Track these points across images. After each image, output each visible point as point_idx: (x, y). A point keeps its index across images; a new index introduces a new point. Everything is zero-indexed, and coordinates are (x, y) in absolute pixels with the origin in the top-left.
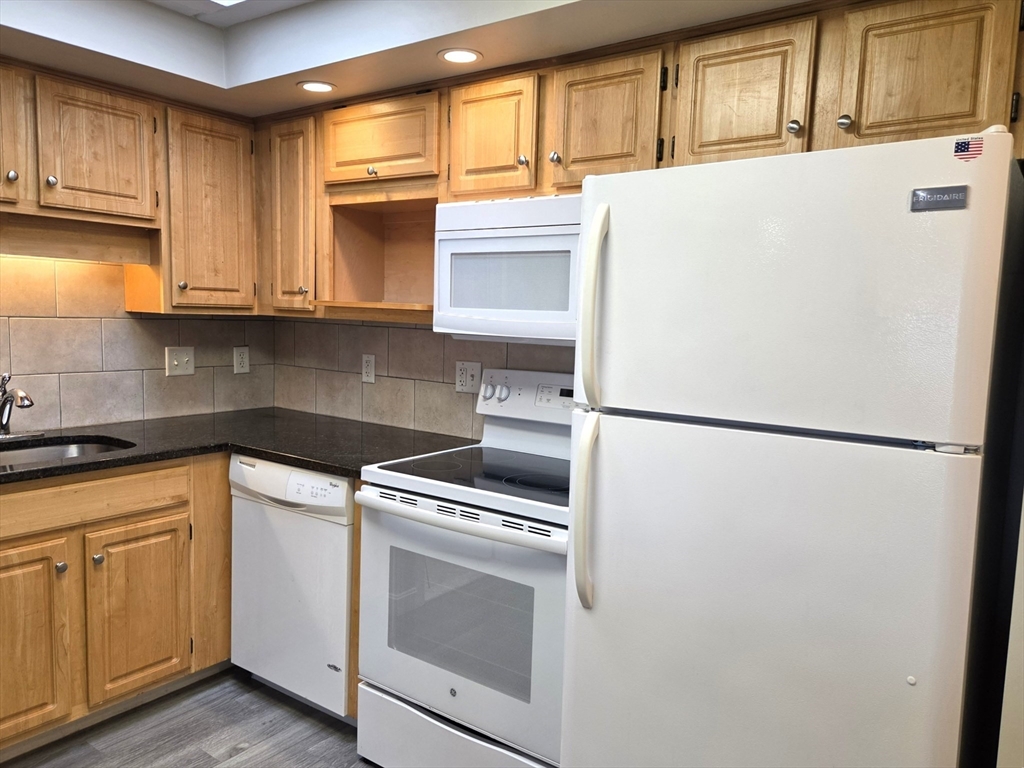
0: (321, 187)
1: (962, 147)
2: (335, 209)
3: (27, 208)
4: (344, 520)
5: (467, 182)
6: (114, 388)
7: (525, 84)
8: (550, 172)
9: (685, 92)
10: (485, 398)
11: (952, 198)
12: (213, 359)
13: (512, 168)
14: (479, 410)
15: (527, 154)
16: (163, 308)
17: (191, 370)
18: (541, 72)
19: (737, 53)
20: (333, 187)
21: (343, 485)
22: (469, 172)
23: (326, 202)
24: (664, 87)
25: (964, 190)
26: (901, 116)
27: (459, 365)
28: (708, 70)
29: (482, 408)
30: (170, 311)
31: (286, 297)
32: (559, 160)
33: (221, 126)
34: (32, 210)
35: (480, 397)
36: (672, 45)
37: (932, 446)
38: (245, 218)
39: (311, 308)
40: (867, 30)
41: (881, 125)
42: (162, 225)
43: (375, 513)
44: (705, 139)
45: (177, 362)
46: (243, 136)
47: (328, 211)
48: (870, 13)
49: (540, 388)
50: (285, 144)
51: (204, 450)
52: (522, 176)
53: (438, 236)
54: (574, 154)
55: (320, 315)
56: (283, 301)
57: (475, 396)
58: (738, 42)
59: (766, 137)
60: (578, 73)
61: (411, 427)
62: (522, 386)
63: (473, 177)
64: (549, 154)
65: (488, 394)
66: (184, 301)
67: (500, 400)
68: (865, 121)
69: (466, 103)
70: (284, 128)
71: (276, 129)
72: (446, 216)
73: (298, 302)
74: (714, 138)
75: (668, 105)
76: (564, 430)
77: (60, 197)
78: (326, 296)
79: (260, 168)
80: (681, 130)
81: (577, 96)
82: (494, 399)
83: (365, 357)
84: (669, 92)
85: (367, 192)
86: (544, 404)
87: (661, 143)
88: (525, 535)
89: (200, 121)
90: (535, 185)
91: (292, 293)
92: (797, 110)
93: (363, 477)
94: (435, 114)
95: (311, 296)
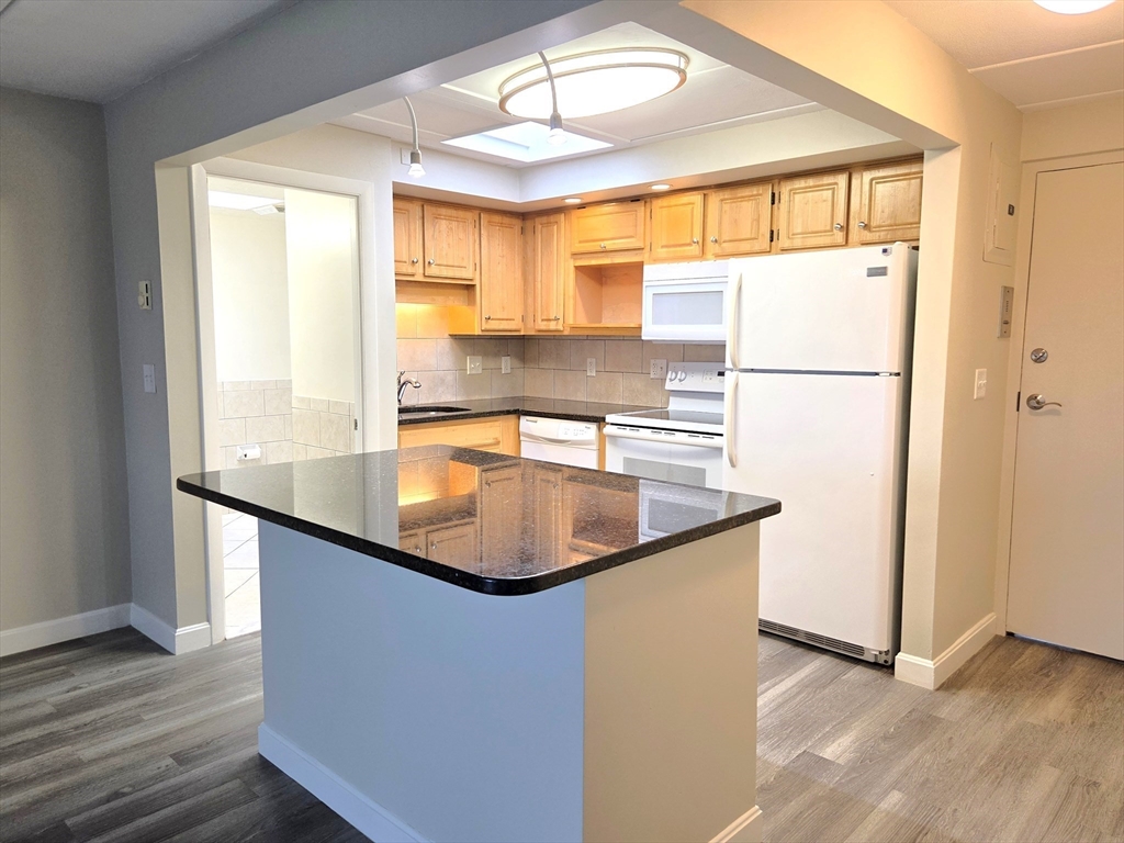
0: (568, 255)
1: (885, 251)
2: (577, 268)
3: (419, 278)
4: (595, 447)
5: (662, 252)
6: (443, 381)
7: (697, 198)
8: (710, 246)
9: (783, 205)
10: (671, 380)
11: (882, 272)
12: (491, 364)
13: (689, 245)
14: (667, 387)
15: (697, 237)
16: (477, 332)
17: (480, 371)
18: (705, 192)
19: (810, 187)
20: (575, 255)
21: (593, 427)
22: (662, 247)
23: (572, 264)
24: (773, 203)
25: (885, 268)
26: (888, 222)
27: (652, 361)
28: (796, 196)
29: (669, 386)
30: (480, 333)
31: (545, 323)
32: (716, 241)
33: (507, 220)
34: (421, 279)
35: (668, 380)
36: (777, 181)
37: (877, 374)
38: (518, 274)
39: (562, 329)
40: (872, 180)
41: (879, 227)
42: (477, 282)
43: (613, 438)
44: (795, 232)
45: (473, 365)
46: (517, 223)
47: (572, 269)
48: (873, 172)
49: (705, 372)
50: (545, 230)
51: (509, 412)
52: (695, 249)
53: (645, 284)
54: (725, 237)
55: (566, 333)
56: (543, 326)
57: (663, 380)
58: (811, 182)
59: (825, 231)
60: (727, 194)
61: (621, 403)
62: (694, 371)
63: (665, 250)
64: (710, 238)
65: (673, 377)
66: (488, 327)
67: (680, 380)
68: (873, 224)
69: (661, 207)
70: (544, 219)
71: (538, 220)
72: (651, 272)
73: (552, 326)
74: (799, 231)
75: (775, 212)
76: (719, 396)
77: (433, 271)
78: (570, 321)
79: (525, 243)
80: (782, 226)
81: (726, 207)
82: (677, 380)
83: (589, 360)
84: (776, 205)
85: (598, 258)
86: (708, 381)
87: (772, 232)
88: (701, 440)
89: (497, 218)
90: (702, 255)
91: (549, 320)
92: (840, 219)
93: (607, 421)
94: (643, 214)
95: (561, 321)
